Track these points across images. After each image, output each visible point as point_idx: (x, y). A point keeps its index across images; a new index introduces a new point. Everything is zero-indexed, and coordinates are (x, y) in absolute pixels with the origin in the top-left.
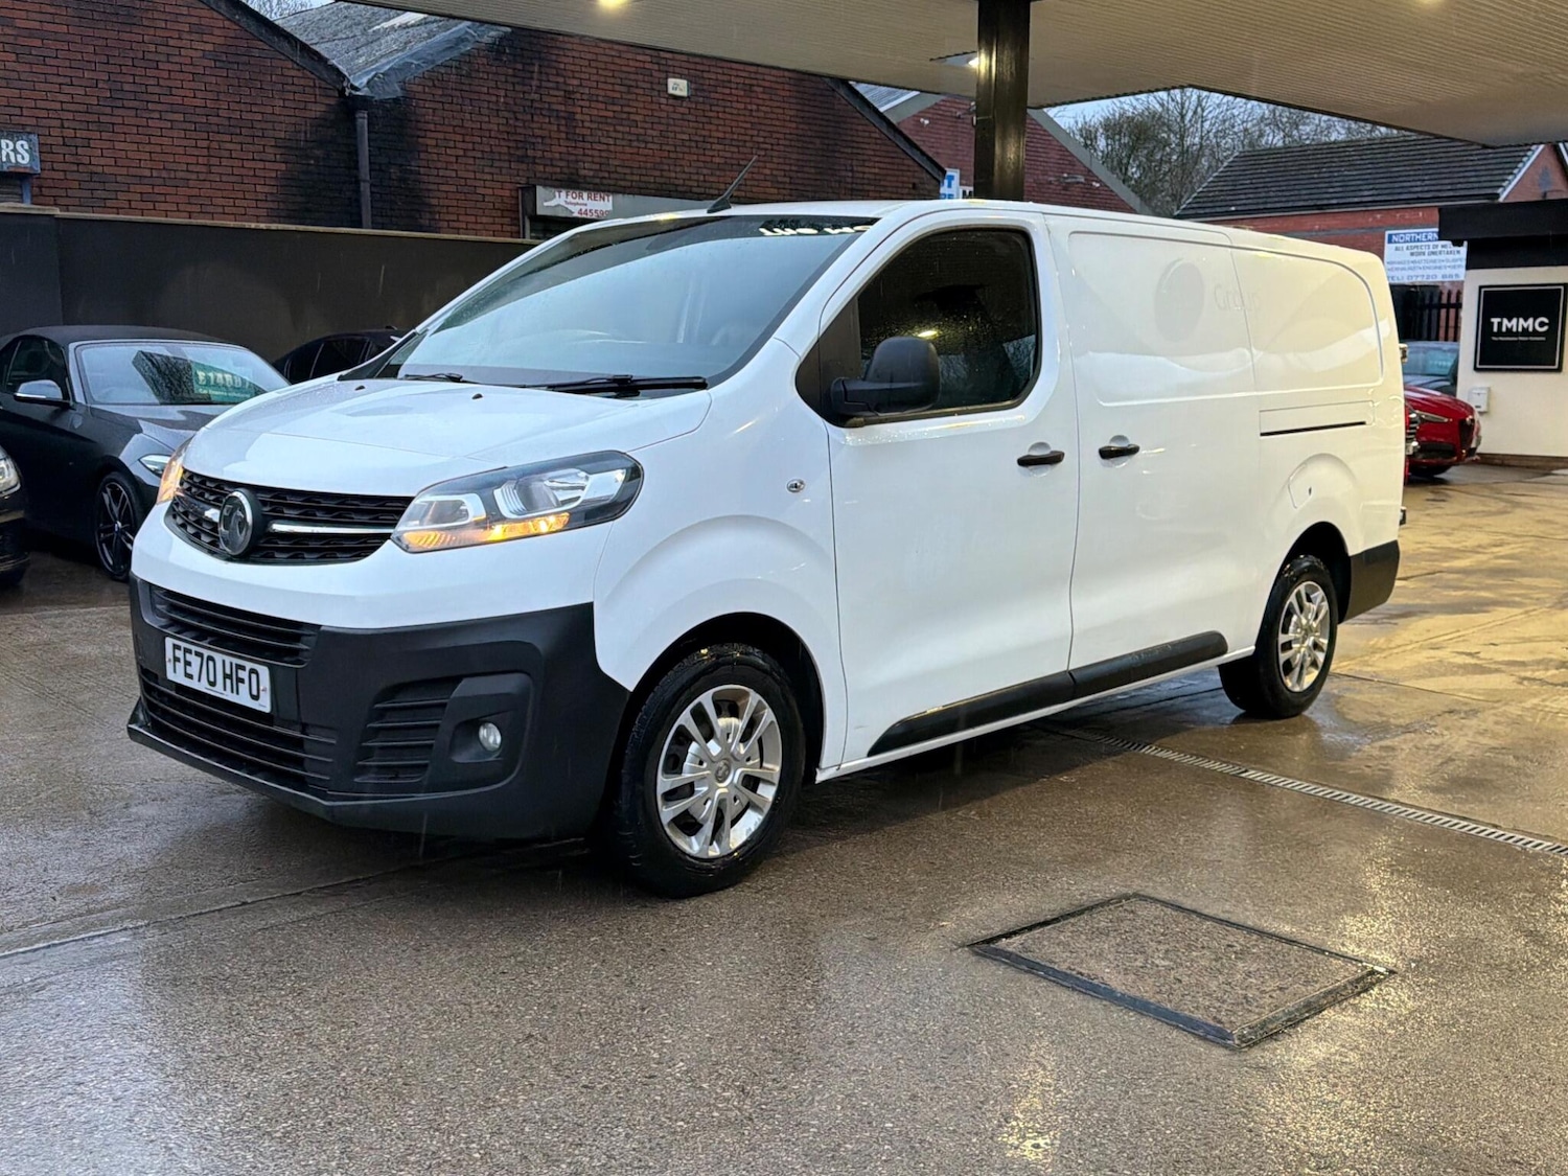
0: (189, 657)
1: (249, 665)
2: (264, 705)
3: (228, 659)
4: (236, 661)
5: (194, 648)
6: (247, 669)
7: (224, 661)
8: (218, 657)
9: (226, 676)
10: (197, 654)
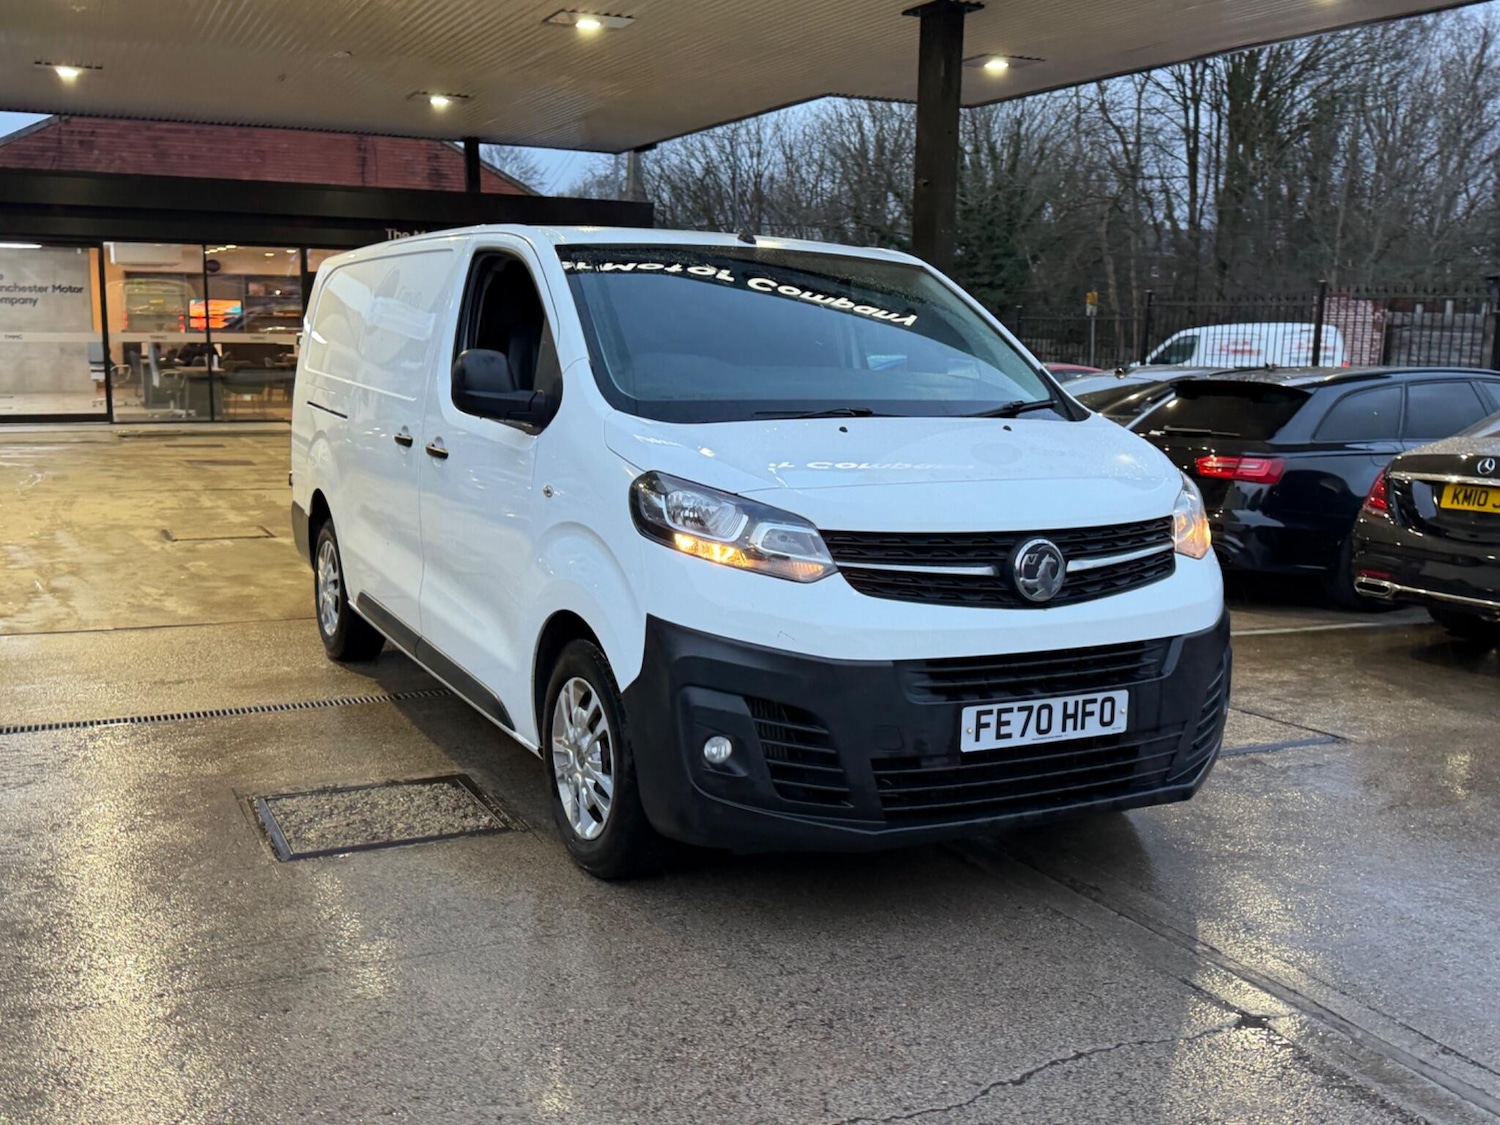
0: (1005, 717)
1: (1100, 696)
2: (1120, 725)
3: (1071, 700)
4: (1081, 698)
5: (1015, 705)
6: (1099, 702)
7: (1065, 704)
8: (1057, 703)
9: (1066, 716)
10: (1020, 709)
